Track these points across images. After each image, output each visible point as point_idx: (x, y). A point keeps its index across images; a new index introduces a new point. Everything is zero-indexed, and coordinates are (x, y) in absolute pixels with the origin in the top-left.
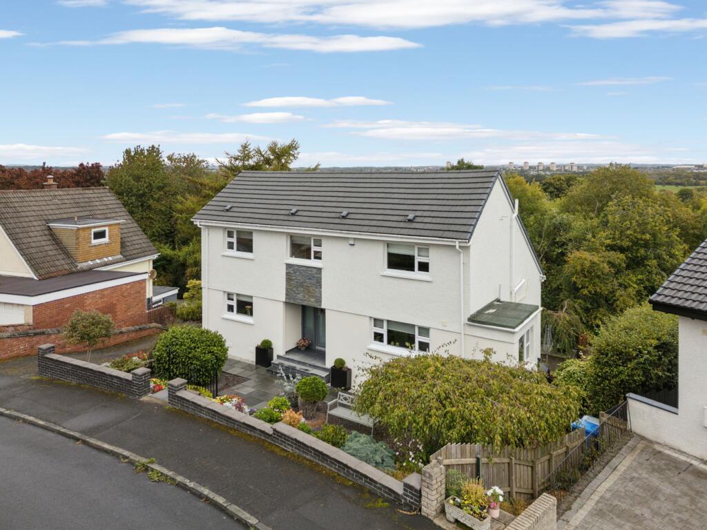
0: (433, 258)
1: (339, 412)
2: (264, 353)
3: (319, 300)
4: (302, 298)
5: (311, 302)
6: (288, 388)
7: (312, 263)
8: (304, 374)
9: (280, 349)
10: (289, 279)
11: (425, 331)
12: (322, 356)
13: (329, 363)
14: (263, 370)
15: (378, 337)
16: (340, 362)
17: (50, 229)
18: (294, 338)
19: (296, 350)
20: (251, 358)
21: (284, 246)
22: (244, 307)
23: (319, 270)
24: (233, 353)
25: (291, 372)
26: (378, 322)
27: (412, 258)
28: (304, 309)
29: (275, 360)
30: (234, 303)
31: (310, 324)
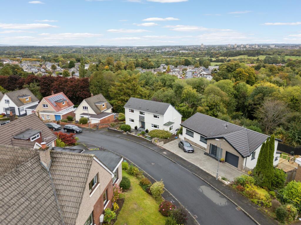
0: (159, 117)
1: (147, 136)
2: (136, 128)
3: (144, 121)
4: (142, 120)
5: (143, 121)
6: (140, 133)
7: (143, 115)
8: (142, 131)
9: (138, 127)
10: (140, 117)
11: (158, 126)
12: (144, 128)
13: (146, 130)
14: (136, 130)
15: (152, 126)
16: (147, 129)
17: (95, 105)
18: (141, 126)
19: (141, 127)
20: (134, 128)
21: (139, 113)
22: (133, 121)
23: (144, 117)
24: (132, 128)
25: (140, 131)
26: (152, 124)
27: (157, 116)
28: (142, 122)
29: (138, 129)
30: (131, 120)
31: (143, 124)
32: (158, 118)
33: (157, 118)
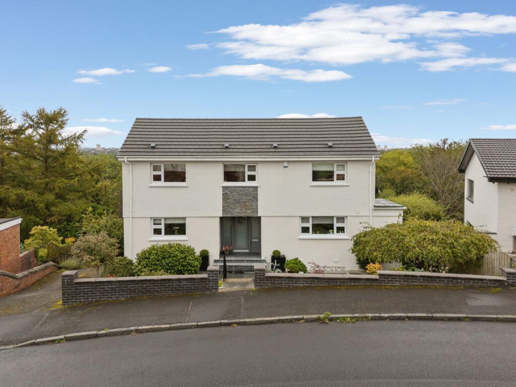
3: (256, 211)
4: (239, 212)
7: (247, 184)
10: (225, 198)
11: (341, 219)
15: (305, 230)
16: (276, 253)
23: (256, 188)
26: (305, 219)
27: (331, 173)
30: (162, 227)
32: (341, 177)
33: (336, 182)
